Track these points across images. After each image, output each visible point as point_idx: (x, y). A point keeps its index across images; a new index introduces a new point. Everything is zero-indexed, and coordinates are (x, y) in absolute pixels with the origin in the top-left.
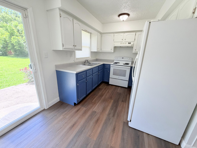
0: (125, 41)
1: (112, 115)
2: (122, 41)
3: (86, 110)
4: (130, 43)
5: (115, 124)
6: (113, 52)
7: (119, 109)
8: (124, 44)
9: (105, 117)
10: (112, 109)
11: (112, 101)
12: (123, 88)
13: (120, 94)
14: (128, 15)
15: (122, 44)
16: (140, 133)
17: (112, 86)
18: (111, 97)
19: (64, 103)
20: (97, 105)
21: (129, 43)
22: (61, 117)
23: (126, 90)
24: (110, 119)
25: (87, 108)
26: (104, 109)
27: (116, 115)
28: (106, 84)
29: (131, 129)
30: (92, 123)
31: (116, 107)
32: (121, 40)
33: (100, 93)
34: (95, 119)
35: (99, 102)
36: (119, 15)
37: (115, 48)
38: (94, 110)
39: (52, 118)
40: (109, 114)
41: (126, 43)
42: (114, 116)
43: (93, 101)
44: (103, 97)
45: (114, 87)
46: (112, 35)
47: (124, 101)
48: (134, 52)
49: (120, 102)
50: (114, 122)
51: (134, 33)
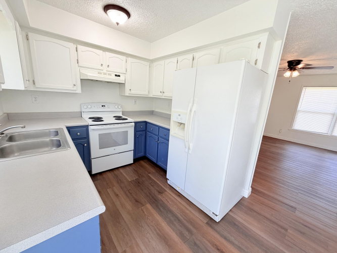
0: (109, 69)
1: (186, 233)
2: (101, 68)
4: (119, 76)
6: (80, 92)
7: (176, 211)
8: (107, 76)
10: (170, 222)
11: (148, 206)
13: (138, 182)
15: (102, 76)
16: (229, 217)
18: (137, 201)
21: (116, 75)
24: (196, 244)
29: (222, 224)
31: (171, 212)
32: (98, 67)
37: (85, 81)
40: (182, 237)
41: (110, 75)
42: (189, 231)
47: (161, 192)
48: (127, 93)
49: (160, 197)
50: (204, 240)
51: (124, 58)
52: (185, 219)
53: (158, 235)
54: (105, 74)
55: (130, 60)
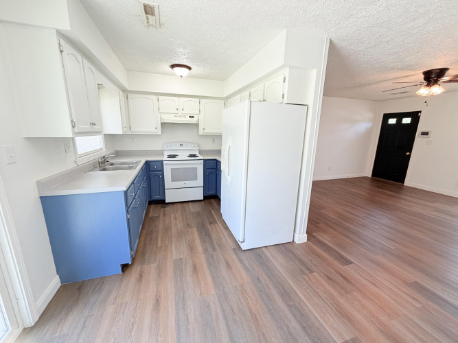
0: (183, 112)
1: (210, 249)
2: (177, 112)
3: (158, 266)
4: (193, 117)
5: (224, 258)
6: (160, 133)
7: (214, 236)
8: (182, 119)
9: (202, 258)
10: (203, 241)
11: (195, 229)
12: (197, 204)
13: (198, 213)
14: (189, 68)
15: (178, 118)
16: (258, 250)
17: (175, 205)
18: (188, 225)
19: (83, 282)
20: (173, 248)
21: (190, 117)
22: (110, 309)
23: (202, 203)
24: (212, 256)
25: (157, 262)
26: (192, 248)
27: (217, 247)
28: (160, 206)
29: (247, 253)
30: (189, 277)
31: (209, 236)
32: (174, 111)
33: (161, 226)
34: (189, 270)
35: (173, 241)
36: (173, 66)
37: (164, 125)
38: (174, 258)
39: (83, 327)
40: (206, 250)
41: (185, 117)
42: (214, 249)
43: (159, 245)
44: (174, 231)
45: (179, 205)
46: (155, 98)
47: (212, 222)
48: (201, 132)
49: (209, 226)
50: (221, 257)
51: (197, 100)
52: (217, 243)
53: (189, 245)
54: (180, 116)
55: (203, 101)
